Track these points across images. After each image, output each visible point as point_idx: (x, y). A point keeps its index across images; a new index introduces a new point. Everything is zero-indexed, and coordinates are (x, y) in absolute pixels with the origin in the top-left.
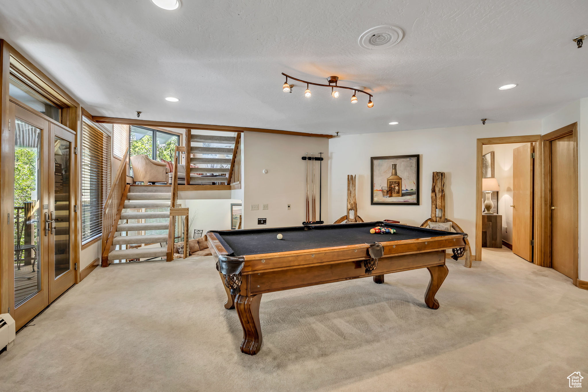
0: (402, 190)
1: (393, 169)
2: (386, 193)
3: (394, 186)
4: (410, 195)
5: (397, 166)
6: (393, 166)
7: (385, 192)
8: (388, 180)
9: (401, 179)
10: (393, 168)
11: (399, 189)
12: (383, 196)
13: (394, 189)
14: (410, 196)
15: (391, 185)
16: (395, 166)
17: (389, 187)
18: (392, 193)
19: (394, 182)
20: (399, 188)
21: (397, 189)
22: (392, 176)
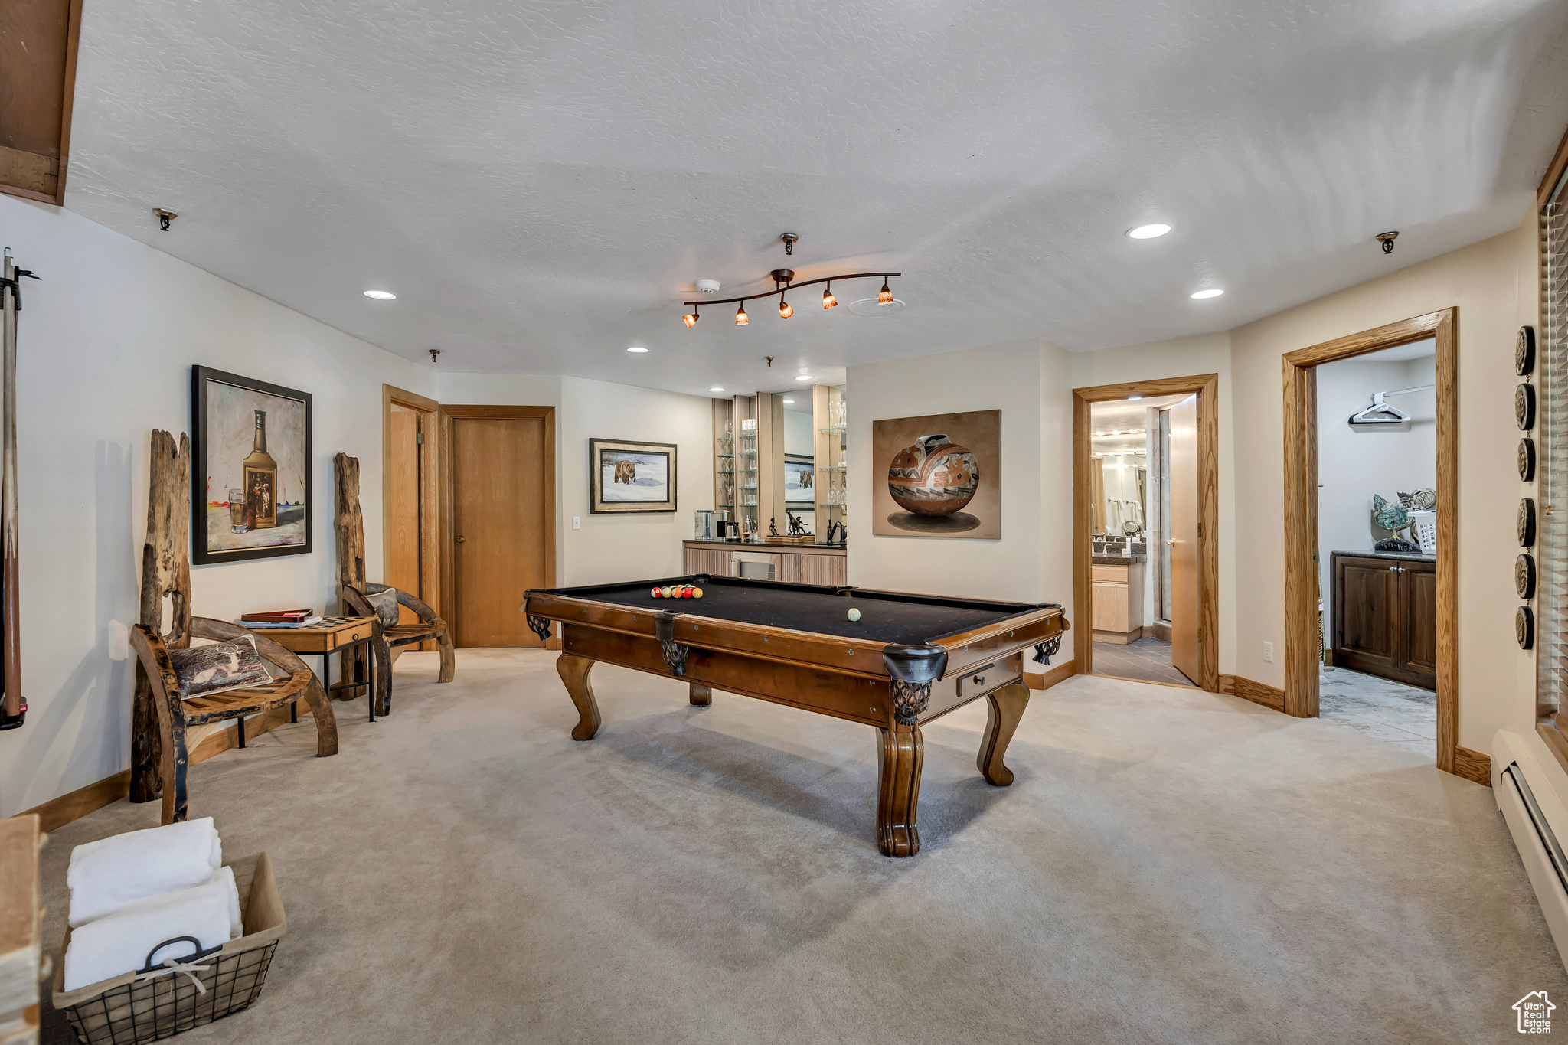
0: (277, 504)
1: (257, 428)
2: (239, 516)
3: (260, 490)
4: (293, 521)
5: (267, 418)
6: (257, 418)
7: (238, 511)
8: (245, 467)
9: (275, 466)
10: (256, 423)
11: (271, 501)
12: (232, 528)
13: (261, 498)
14: (293, 524)
15: (251, 486)
16: (261, 415)
17: (248, 494)
18: (253, 515)
19: (260, 473)
20: (271, 496)
21: (266, 501)
22: (254, 452)
